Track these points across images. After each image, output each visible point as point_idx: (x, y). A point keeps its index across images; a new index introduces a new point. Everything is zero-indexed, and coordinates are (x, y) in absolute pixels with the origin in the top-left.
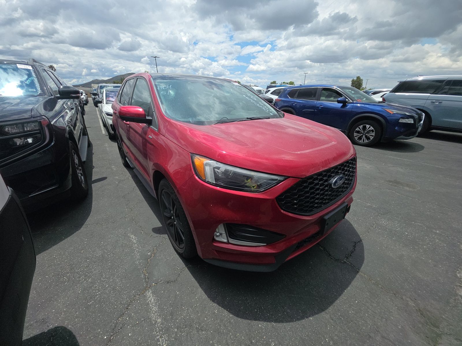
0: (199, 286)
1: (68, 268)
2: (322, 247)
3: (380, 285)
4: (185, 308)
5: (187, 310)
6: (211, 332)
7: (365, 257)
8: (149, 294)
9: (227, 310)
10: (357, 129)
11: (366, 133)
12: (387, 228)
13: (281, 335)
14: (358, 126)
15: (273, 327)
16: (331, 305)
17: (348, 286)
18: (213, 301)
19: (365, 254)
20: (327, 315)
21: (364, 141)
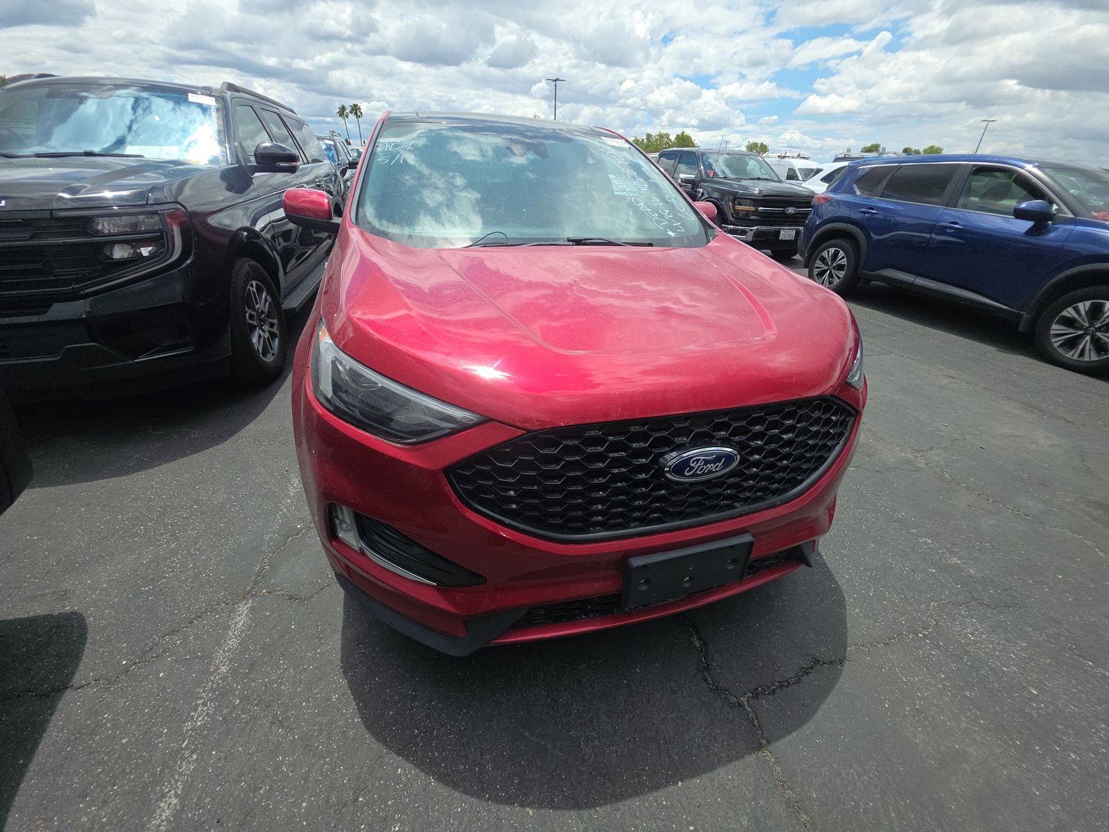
0: (340, 629)
1: (158, 511)
2: (700, 639)
3: (807, 814)
4: (285, 664)
5: (285, 669)
6: (294, 738)
7: (819, 715)
8: (244, 608)
9: (358, 704)
10: (1069, 312)
11: (1099, 329)
12: (967, 653)
13: (428, 816)
14: (1072, 302)
15: (424, 789)
16: (611, 803)
17: (698, 775)
18: (345, 673)
19: (825, 706)
20: (580, 825)
21: (1082, 354)
